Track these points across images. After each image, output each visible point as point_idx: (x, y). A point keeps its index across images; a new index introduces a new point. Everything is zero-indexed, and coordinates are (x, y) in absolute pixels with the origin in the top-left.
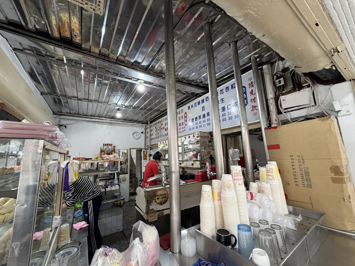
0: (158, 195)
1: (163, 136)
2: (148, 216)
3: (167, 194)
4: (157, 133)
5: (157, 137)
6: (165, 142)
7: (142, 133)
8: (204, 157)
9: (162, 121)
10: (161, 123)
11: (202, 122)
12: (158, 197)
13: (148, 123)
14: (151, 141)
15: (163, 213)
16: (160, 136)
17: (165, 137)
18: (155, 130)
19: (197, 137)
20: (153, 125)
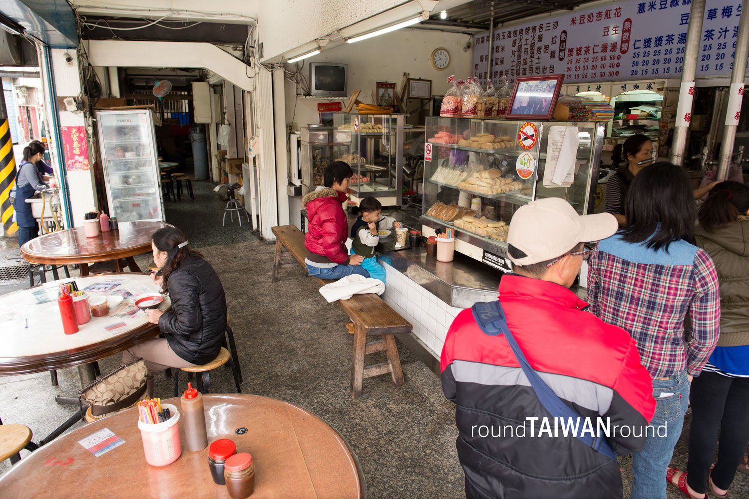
1: (541, 71)
4: (519, 58)
9: (541, 28)
10: (538, 33)
13: (489, 24)
16: (531, 68)
18: (511, 49)
20: (506, 34)
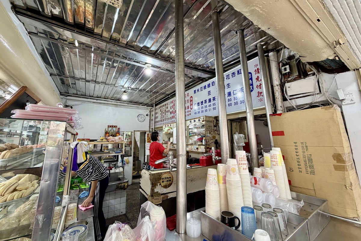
0: (163, 178)
1: (168, 119)
2: (153, 198)
3: (172, 178)
4: (162, 116)
5: (162, 120)
6: (171, 125)
7: (147, 115)
8: (209, 141)
9: (167, 104)
10: (166, 106)
11: (208, 106)
12: (162, 180)
13: (153, 105)
14: (156, 124)
15: (168, 196)
16: (165, 119)
17: (170, 120)
18: (160, 113)
19: (203, 121)
20: (158, 108)
